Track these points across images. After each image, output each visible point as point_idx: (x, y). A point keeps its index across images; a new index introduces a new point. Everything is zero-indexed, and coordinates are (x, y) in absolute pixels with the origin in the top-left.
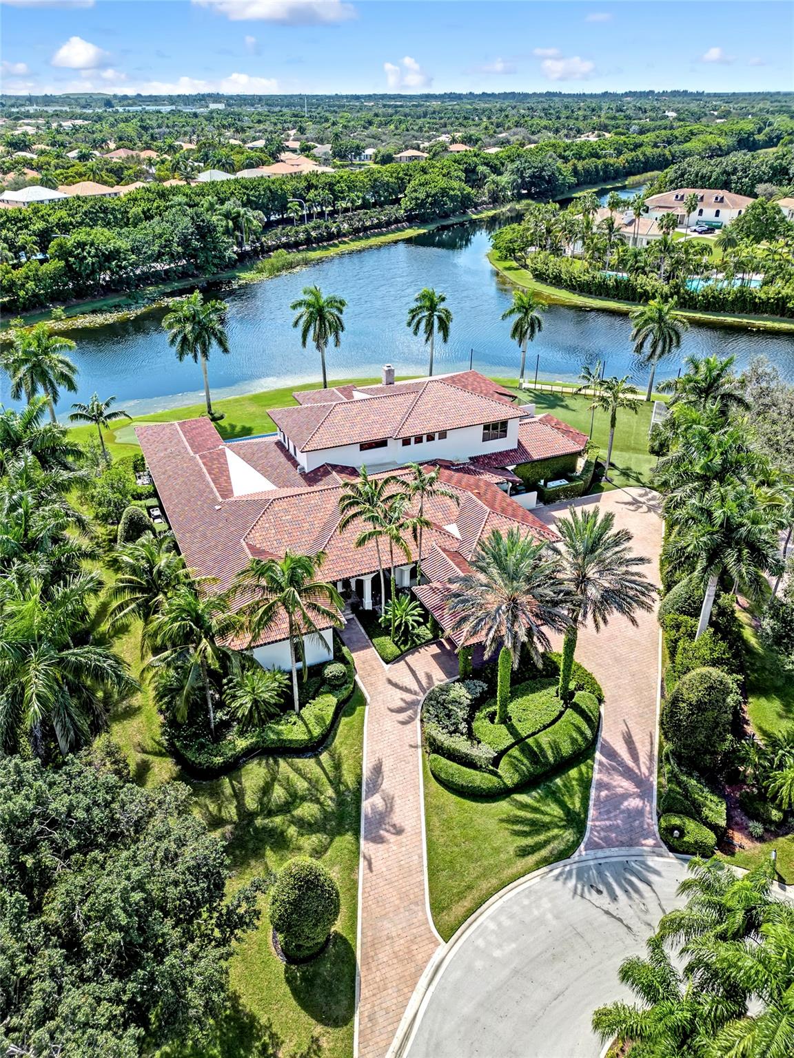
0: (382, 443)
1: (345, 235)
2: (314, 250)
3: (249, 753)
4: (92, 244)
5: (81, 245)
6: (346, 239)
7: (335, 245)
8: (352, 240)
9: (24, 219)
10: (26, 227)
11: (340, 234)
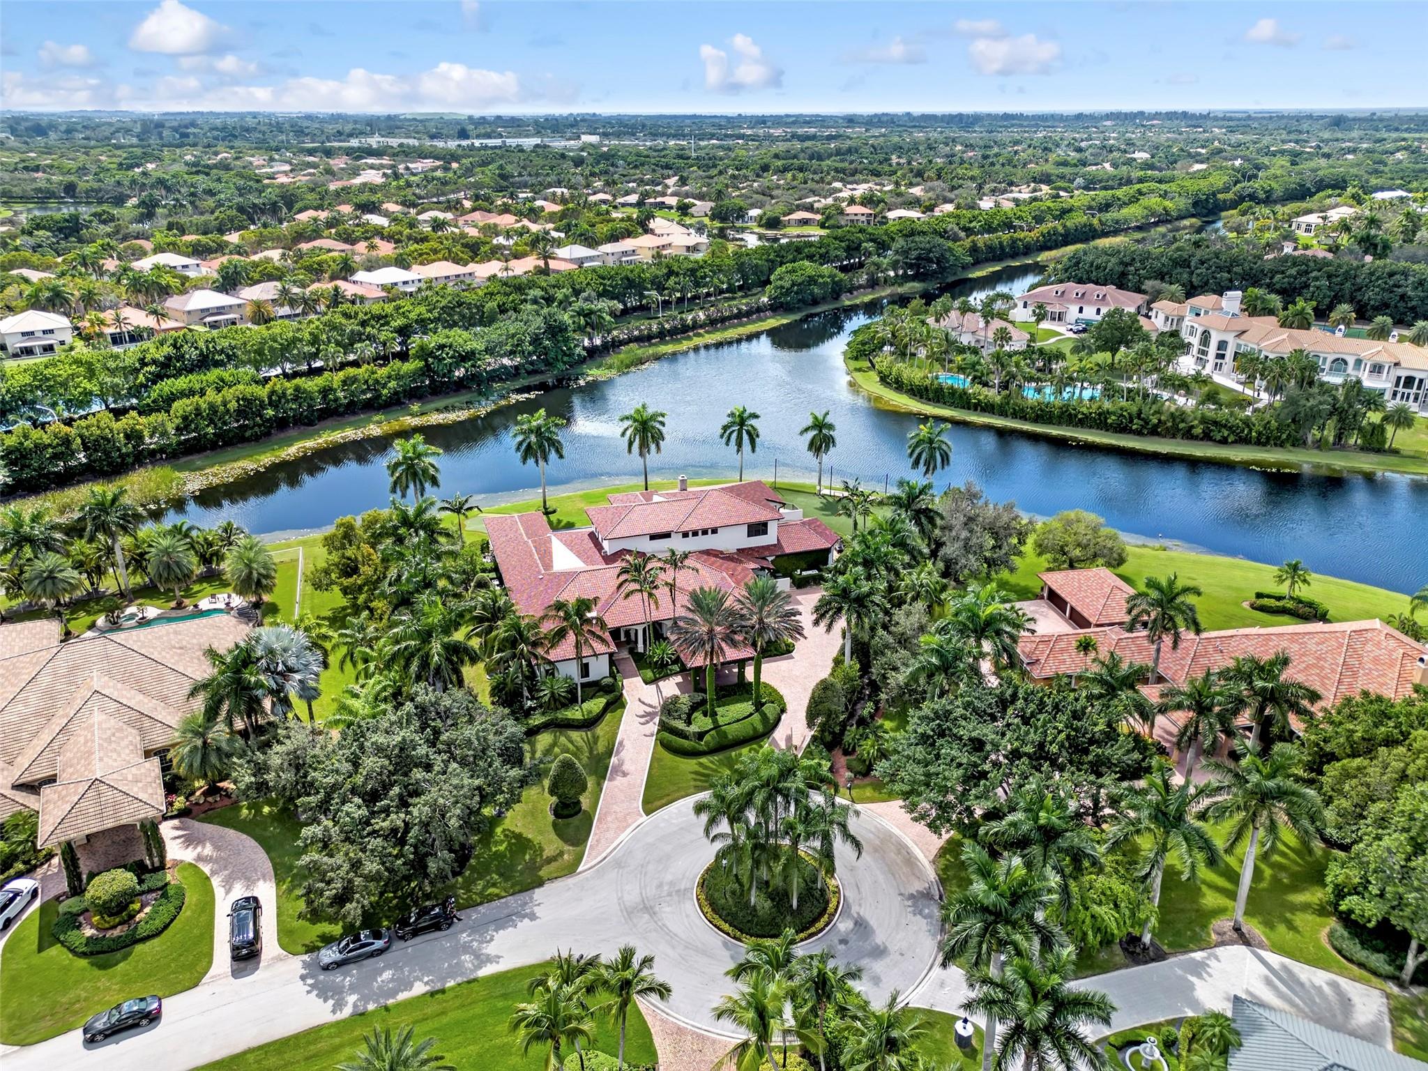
0: (667, 535)
1: (701, 327)
2: (667, 343)
3: (545, 727)
4: (450, 346)
5: (442, 347)
6: (701, 331)
7: (689, 338)
8: (707, 332)
9: (386, 316)
10: (387, 323)
11: (696, 326)
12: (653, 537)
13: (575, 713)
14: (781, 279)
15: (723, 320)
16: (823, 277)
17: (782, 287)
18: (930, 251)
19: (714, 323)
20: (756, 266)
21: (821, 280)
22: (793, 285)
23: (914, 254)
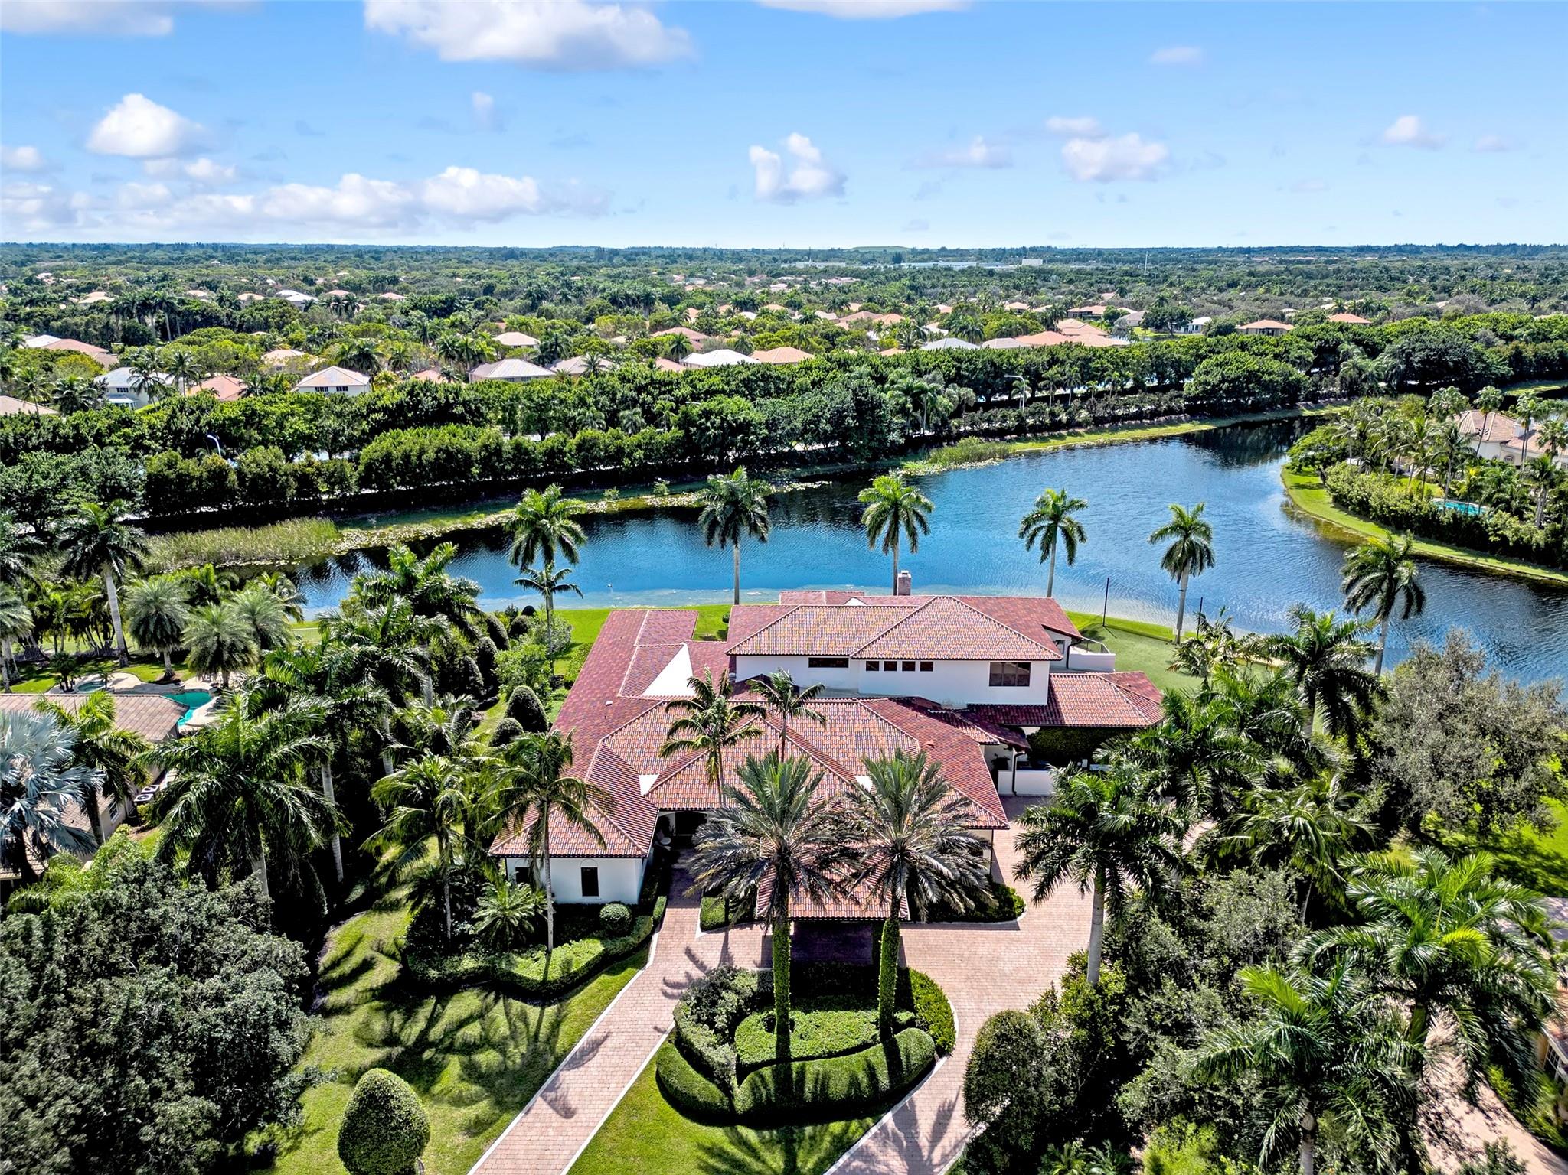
0: (841, 662)
1: (1079, 425)
2: (1027, 440)
4: (720, 413)
5: (707, 414)
6: (1080, 431)
7: (1061, 437)
8: (1090, 432)
11: (1071, 424)
12: (817, 662)
13: (529, 967)
14: (1207, 373)
15: (1115, 419)
16: (1270, 374)
17: (1206, 383)
18: (1446, 352)
19: (1098, 423)
20: (1179, 361)
21: (1266, 378)
22: (1223, 381)
23: (1417, 357)
